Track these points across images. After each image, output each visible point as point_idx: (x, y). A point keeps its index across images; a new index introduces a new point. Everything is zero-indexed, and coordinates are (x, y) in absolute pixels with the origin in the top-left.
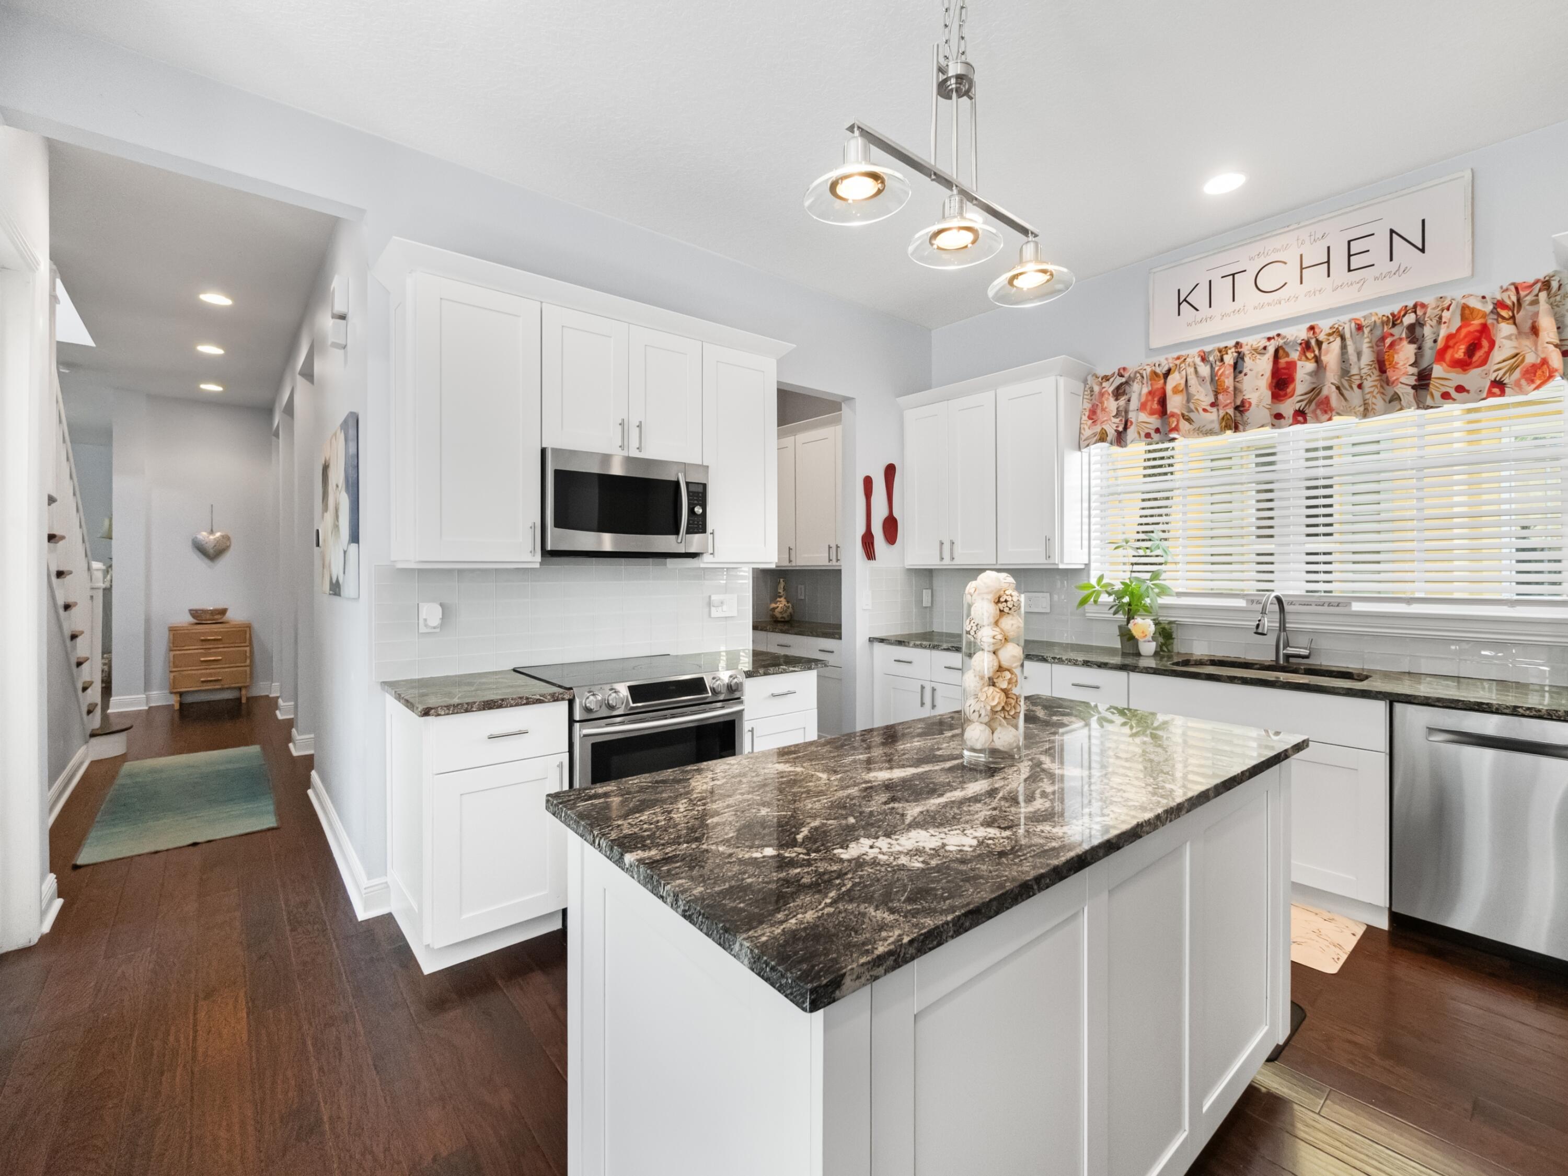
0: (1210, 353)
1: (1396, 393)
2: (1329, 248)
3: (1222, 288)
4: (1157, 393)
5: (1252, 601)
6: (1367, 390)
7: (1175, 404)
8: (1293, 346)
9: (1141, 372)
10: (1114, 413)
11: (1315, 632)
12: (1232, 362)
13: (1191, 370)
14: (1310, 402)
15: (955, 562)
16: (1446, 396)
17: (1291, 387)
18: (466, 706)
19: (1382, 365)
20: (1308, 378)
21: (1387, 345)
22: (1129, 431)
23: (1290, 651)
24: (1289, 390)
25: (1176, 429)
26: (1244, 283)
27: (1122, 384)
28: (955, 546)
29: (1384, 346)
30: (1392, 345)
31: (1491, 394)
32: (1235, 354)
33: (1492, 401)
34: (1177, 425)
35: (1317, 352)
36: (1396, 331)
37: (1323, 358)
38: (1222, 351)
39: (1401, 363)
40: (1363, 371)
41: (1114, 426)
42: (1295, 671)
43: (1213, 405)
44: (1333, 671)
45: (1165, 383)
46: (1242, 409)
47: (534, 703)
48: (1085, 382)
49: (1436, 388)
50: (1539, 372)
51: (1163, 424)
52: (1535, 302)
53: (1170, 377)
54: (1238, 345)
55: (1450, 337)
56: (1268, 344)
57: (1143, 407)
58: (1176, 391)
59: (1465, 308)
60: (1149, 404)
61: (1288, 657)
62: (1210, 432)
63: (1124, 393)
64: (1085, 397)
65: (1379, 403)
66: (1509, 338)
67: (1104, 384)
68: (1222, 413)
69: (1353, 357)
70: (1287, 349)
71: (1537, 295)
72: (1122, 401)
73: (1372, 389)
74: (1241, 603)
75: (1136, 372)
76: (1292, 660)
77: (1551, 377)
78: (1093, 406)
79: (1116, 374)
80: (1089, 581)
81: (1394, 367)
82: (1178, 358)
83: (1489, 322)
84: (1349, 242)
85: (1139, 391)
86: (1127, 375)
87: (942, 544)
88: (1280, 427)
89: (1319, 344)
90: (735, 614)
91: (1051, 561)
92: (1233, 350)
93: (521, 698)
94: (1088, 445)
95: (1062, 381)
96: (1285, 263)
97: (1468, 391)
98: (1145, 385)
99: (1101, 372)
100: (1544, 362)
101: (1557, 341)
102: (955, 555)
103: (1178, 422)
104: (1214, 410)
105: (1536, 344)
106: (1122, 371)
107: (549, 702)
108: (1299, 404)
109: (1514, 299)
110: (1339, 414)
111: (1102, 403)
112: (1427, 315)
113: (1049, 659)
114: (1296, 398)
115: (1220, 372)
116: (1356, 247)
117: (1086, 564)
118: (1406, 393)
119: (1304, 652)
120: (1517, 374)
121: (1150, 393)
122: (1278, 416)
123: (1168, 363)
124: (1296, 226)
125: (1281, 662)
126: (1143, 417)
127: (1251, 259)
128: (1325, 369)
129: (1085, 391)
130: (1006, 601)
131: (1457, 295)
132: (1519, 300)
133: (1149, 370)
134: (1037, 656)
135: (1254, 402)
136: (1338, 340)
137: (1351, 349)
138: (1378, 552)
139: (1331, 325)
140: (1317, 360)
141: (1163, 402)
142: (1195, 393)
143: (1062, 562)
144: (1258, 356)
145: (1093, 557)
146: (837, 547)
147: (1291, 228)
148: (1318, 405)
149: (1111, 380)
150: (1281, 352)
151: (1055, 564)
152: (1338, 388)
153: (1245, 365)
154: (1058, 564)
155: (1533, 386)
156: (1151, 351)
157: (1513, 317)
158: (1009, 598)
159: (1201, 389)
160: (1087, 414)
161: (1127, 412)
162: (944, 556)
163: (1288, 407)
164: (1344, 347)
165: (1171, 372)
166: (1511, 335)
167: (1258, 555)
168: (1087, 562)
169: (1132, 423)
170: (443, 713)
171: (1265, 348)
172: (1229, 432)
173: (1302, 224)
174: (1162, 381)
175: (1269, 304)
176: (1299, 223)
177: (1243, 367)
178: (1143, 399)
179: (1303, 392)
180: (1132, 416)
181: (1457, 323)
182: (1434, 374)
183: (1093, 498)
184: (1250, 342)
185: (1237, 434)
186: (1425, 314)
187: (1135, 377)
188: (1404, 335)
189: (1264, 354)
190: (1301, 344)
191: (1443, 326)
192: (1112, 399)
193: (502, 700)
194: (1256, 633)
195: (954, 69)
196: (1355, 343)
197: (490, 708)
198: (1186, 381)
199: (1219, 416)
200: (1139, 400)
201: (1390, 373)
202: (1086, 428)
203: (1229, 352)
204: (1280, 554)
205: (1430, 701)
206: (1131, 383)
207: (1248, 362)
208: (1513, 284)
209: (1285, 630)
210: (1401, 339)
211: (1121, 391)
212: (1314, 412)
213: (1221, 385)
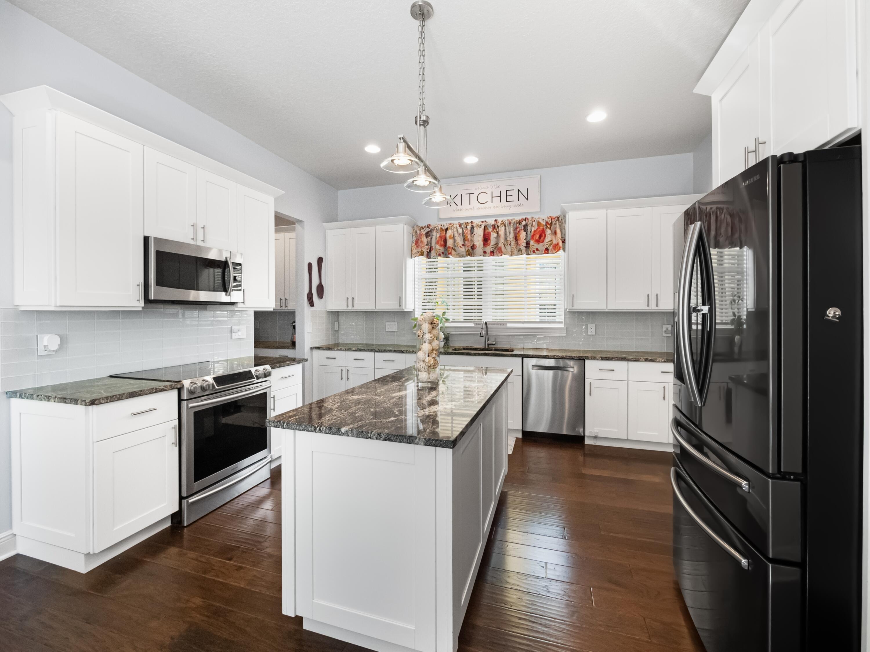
0: (462, 224)
1: (520, 248)
2: (500, 191)
3: (466, 198)
4: (443, 237)
5: (476, 324)
6: (512, 246)
7: (450, 243)
8: (490, 226)
9: (437, 227)
10: (426, 244)
11: (496, 335)
12: (470, 229)
13: (455, 230)
14: (495, 248)
15: (355, 308)
16: (534, 251)
17: (489, 241)
18: (118, 396)
19: (516, 238)
20: (495, 239)
21: (518, 231)
22: (432, 252)
23: (489, 342)
24: (488, 243)
25: (450, 254)
26: (474, 197)
27: (429, 231)
28: (355, 300)
29: (517, 231)
30: (519, 231)
31: (545, 253)
32: (471, 226)
33: (545, 255)
34: (451, 252)
35: (497, 230)
36: (520, 226)
37: (499, 232)
38: (467, 224)
39: (522, 238)
40: (511, 239)
41: (426, 249)
42: (491, 350)
43: (463, 245)
44: (503, 349)
45: (446, 233)
46: (473, 248)
47: (160, 391)
48: (413, 227)
49: (532, 248)
50: (557, 247)
51: (445, 250)
52: (556, 224)
53: (448, 232)
54: (472, 222)
55: (535, 231)
56: (482, 224)
57: (437, 243)
58: (450, 237)
59: (538, 222)
60: (440, 241)
61: (489, 345)
62: (462, 256)
63: (430, 236)
64: (414, 235)
65: (515, 251)
66: (549, 234)
67: (422, 230)
68: (467, 249)
69: (508, 234)
70: (488, 227)
71: (556, 222)
72: (429, 239)
73: (513, 246)
74: (472, 325)
75: (435, 227)
76: (490, 346)
77: (559, 249)
78: (417, 239)
79: (426, 227)
80: (414, 317)
81: (520, 240)
82: (450, 224)
83: (545, 228)
84: (507, 191)
85: (436, 235)
86: (431, 228)
87: (348, 299)
88: (485, 257)
89: (498, 227)
90: (245, 336)
91: (401, 308)
92: (470, 224)
93: (152, 389)
94: (416, 257)
95: (406, 227)
96: (487, 194)
97: (539, 251)
98: (438, 233)
99: (421, 225)
100: (558, 244)
101: (561, 238)
102: (355, 305)
103: (451, 250)
104: (464, 247)
105: (556, 238)
106: (429, 226)
107: (169, 390)
108: (492, 249)
109: (551, 222)
110: (505, 254)
111: (421, 238)
112: (529, 223)
113: (405, 352)
114: (491, 246)
115: (466, 232)
116: (509, 193)
117: (413, 309)
118: (523, 248)
119: (494, 343)
120: (551, 247)
121: (440, 237)
122: (485, 252)
123: (447, 226)
124: (491, 181)
125: (486, 347)
126: (438, 247)
127: (476, 189)
128: (500, 237)
129: (413, 232)
130: (435, 323)
131: (536, 217)
132: (552, 222)
133: (440, 227)
134: (399, 351)
135: (478, 246)
136: (504, 226)
137: (507, 230)
138: (503, 305)
139: (501, 220)
140: (497, 233)
141: (445, 241)
142: (457, 239)
143: (406, 308)
144: (479, 228)
145: (416, 306)
146: (286, 299)
147: (489, 181)
148: (498, 250)
149: (425, 229)
150: (486, 228)
151: (403, 309)
152: (504, 244)
153: (474, 231)
154: (404, 309)
155: (555, 251)
156: (440, 219)
157: (550, 228)
158: (436, 322)
159: (459, 238)
160: (414, 242)
161: (431, 244)
162: (349, 305)
163: (488, 249)
164: (505, 229)
165: (448, 229)
166: (550, 234)
167: (464, 306)
168: (414, 308)
169: (433, 249)
170: (104, 402)
171: (481, 225)
172: (469, 256)
173: (493, 180)
174: (445, 233)
175: (482, 208)
176: (491, 180)
177: (473, 231)
178: (438, 239)
179: (493, 244)
180: (433, 245)
181: (536, 227)
182: (531, 244)
183: (416, 280)
184: (477, 222)
185: (471, 258)
186: (528, 222)
187: (434, 230)
188: (522, 228)
189: (480, 227)
190: (492, 226)
191: (533, 227)
192: (425, 237)
193: (141, 391)
194: (480, 336)
195: (424, 118)
196: (508, 228)
197: (134, 397)
198: (454, 234)
199: (465, 249)
200: (436, 239)
201: (518, 241)
202: (414, 249)
203: (469, 224)
204: (484, 305)
205: (533, 356)
206: (432, 231)
207: (476, 230)
208: (550, 217)
209: (487, 335)
210: (521, 229)
211: (428, 234)
212: (496, 252)
213: (466, 238)
